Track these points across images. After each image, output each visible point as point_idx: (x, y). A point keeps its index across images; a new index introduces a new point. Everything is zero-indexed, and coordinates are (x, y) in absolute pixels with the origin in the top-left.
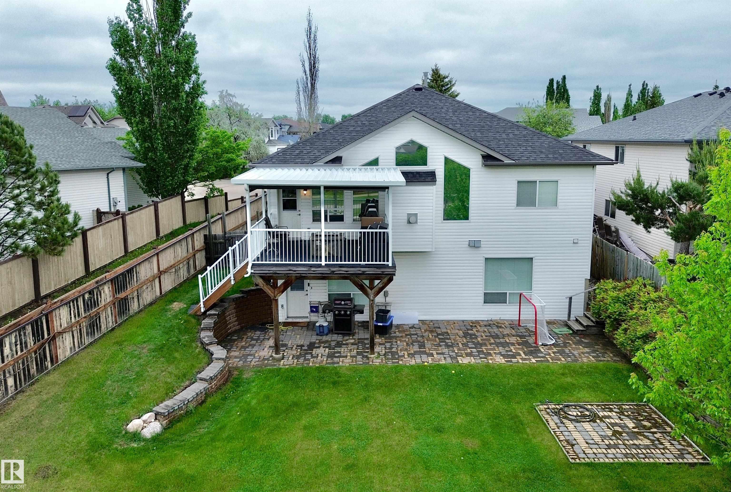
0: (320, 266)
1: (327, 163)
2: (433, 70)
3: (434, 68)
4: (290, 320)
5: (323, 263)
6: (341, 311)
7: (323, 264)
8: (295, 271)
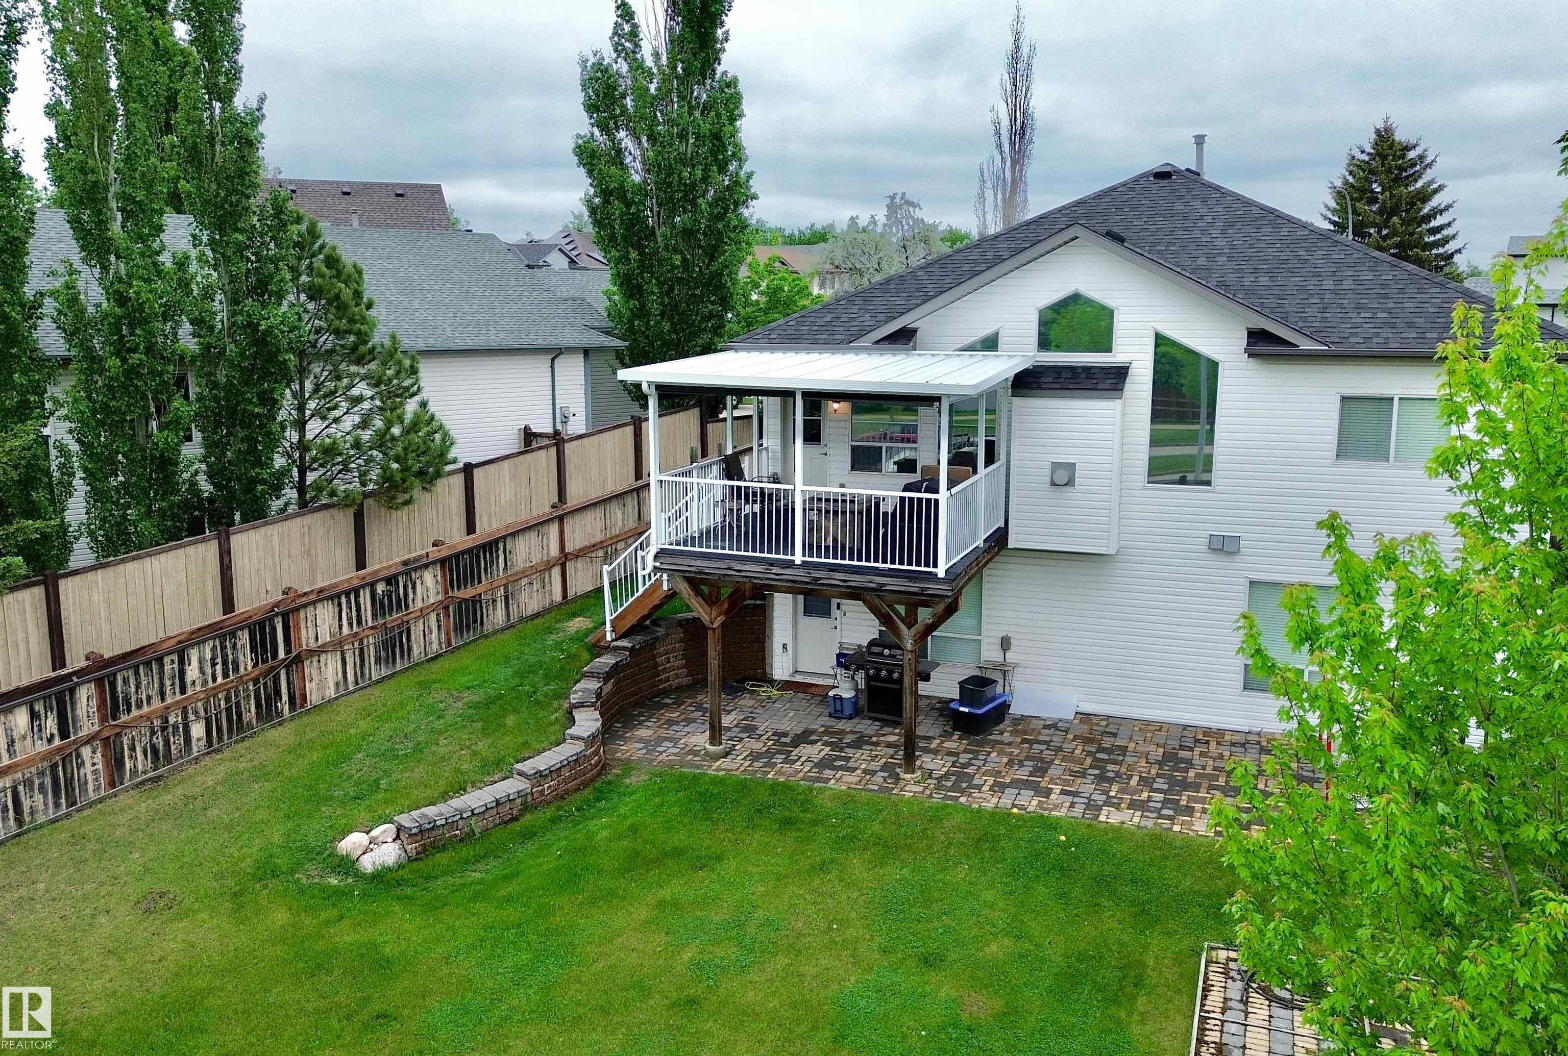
0: (790, 564)
1: (878, 342)
2: (1378, 132)
3: (1380, 125)
4: (799, 678)
5: (798, 558)
6: (881, 670)
7: (798, 562)
8: (739, 571)
